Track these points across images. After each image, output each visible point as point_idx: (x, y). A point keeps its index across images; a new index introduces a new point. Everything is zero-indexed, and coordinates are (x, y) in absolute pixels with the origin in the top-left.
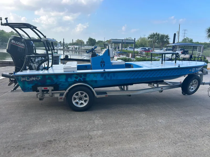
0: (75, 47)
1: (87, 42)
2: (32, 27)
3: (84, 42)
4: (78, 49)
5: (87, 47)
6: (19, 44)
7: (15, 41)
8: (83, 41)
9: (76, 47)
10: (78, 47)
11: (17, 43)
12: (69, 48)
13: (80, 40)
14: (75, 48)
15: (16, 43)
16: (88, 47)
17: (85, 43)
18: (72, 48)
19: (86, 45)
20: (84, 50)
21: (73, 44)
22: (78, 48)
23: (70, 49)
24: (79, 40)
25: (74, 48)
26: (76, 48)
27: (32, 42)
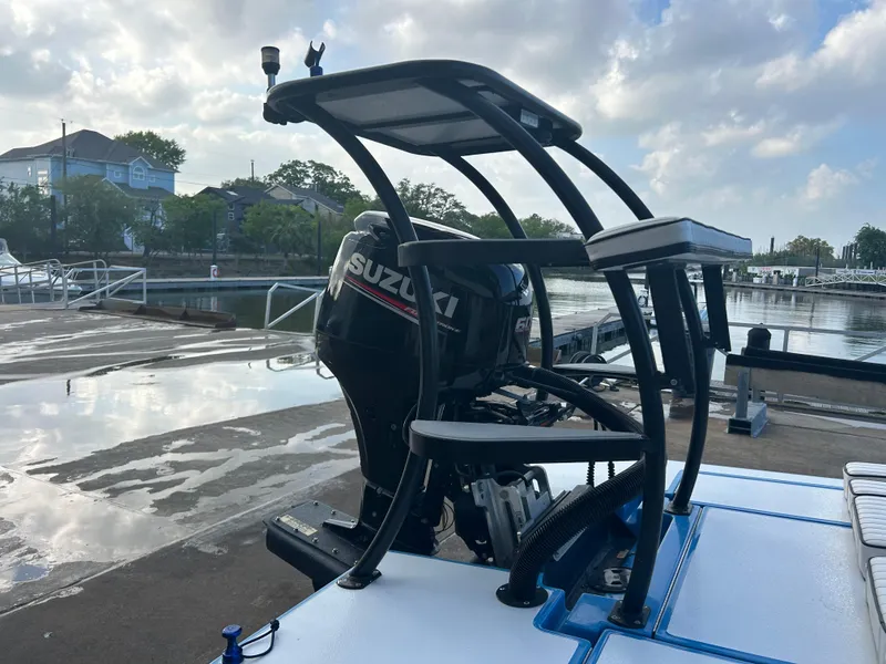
0: (783, 274)
1: (847, 250)
2: (529, 120)
3: (831, 249)
4: (795, 280)
5: (845, 274)
6: (397, 285)
7: (370, 263)
8: (824, 243)
9: (785, 271)
10: (797, 273)
11: (384, 276)
12: (750, 277)
13: (813, 241)
14: (780, 277)
15: (374, 280)
16: (851, 272)
17: (837, 254)
18: (764, 276)
19: (840, 264)
20: (829, 287)
21: (774, 259)
22: (799, 277)
23: (756, 280)
24: (806, 240)
25: (776, 276)
26: (790, 278)
27: (513, 273)
